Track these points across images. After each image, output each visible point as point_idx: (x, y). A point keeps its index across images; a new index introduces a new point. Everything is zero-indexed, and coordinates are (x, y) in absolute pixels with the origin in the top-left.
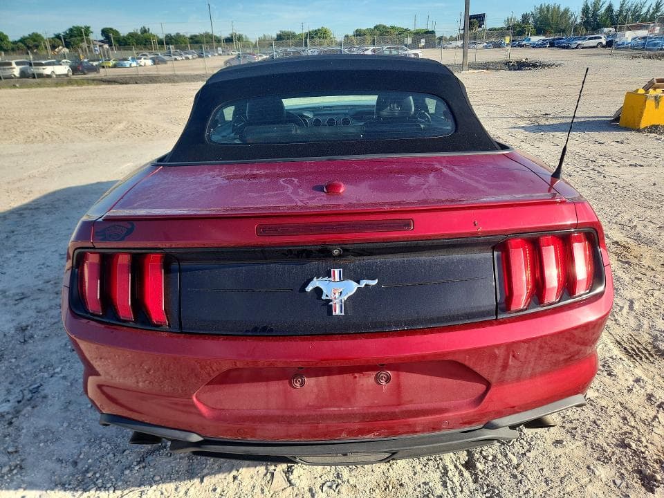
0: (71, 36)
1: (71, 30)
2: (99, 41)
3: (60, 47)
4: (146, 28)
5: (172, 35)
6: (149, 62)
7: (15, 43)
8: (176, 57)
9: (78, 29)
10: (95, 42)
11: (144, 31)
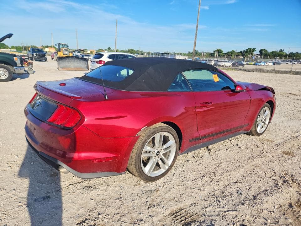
0: (246, 52)
1: (247, 50)
2: (257, 54)
3: (240, 56)
4: (283, 50)
5: (294, 53)
6: (271, 64)
7: (225, 54)
8: (288, 63)
9: (250, 49)
10: (255, 55)
11: (281, 51)
